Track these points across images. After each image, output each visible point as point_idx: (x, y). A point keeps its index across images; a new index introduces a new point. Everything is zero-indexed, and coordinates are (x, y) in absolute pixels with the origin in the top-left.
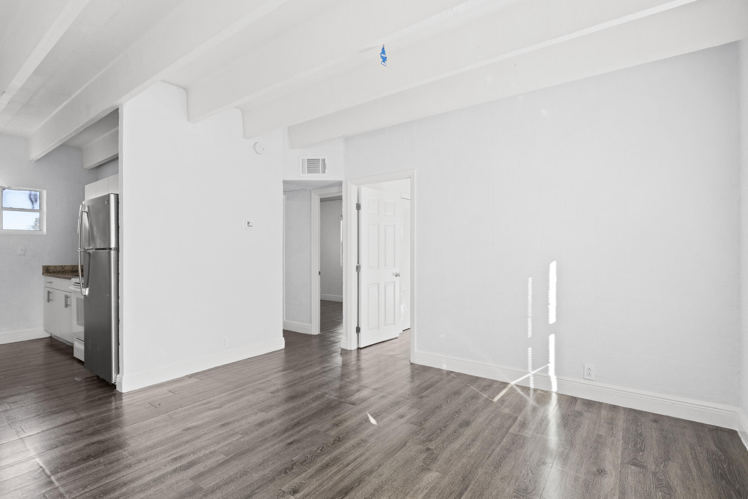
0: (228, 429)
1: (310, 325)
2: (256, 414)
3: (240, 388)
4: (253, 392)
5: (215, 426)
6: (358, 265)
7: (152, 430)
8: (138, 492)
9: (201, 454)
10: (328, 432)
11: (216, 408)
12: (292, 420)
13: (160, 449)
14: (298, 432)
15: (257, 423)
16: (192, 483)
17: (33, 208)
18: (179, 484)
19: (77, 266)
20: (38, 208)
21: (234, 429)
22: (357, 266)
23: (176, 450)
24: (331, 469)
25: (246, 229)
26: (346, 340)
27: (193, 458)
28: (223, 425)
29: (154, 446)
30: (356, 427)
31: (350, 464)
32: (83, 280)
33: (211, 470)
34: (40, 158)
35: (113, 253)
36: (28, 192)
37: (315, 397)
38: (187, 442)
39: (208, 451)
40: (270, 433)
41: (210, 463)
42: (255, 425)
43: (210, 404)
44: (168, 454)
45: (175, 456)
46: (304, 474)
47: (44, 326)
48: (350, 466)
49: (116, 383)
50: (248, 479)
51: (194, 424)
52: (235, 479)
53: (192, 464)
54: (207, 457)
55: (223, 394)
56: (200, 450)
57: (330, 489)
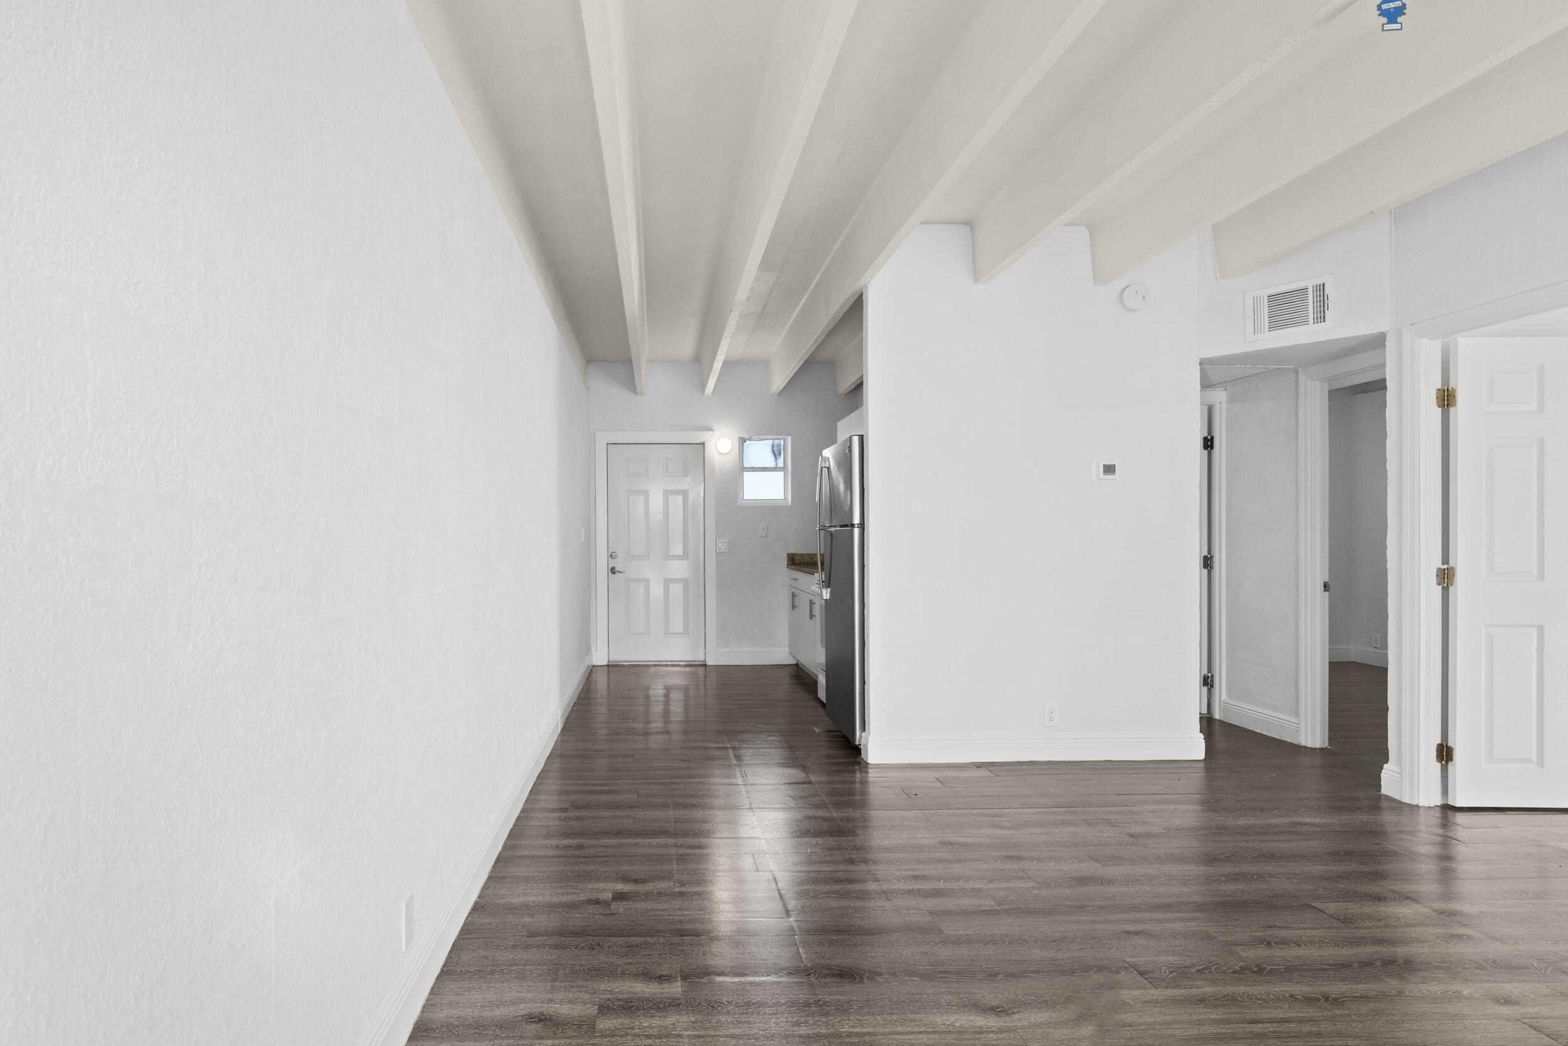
0: (1016, 867)
1: (1295, 720)
2: (1081, 861)
3: (1065, 809)
4: (1090, 824)
5: (994, 854)
6: (1446, 566)
7: (895, 827)
8: (853, 897)
9: (955, 885)
10: (1234, 948)
11: (1007, 827)
12: (1155, 897)
13: (897, 855)
14: (1159, 921)
15: (1076, 875)
16: (929, 918)
17: (776, 465)
18: (911, 912)
19: (817, 554)
20: (782, 466)
21: (1028, 870)
22: (1439, 570)
23: (921, 866)
24: (1208, 1010)
25: (1100, 479)
26: (1398, 776)
27: (943, 887)
28: (1011, 858)
29: (891, 849)
30: (1325, 967)
31: (1263, 1023)
32: (823, 576)
33: (966, 913)
34: (782, 388)
35: (856, 531)
36: (770, 442)
37: (1238, 874)
38: (941, 861)
39: (970, 886)
40: (1095, 900)
41: (966, 903)
42: (1070, 878)
43: (997, 819)
44: (906, 867)
45: (916, 873)
46: (1137, 992)
47: (789, 646)
48: (1259, 1025)
49: (860, 745)
50: (1022, 952)
51: (961, 839)
52: (1000, 942)
53: (937, 893)
54: (964, 893)
55: (1028, 809)
56: (957, 879)
57: (1186, 1039)
